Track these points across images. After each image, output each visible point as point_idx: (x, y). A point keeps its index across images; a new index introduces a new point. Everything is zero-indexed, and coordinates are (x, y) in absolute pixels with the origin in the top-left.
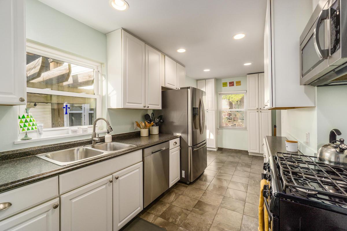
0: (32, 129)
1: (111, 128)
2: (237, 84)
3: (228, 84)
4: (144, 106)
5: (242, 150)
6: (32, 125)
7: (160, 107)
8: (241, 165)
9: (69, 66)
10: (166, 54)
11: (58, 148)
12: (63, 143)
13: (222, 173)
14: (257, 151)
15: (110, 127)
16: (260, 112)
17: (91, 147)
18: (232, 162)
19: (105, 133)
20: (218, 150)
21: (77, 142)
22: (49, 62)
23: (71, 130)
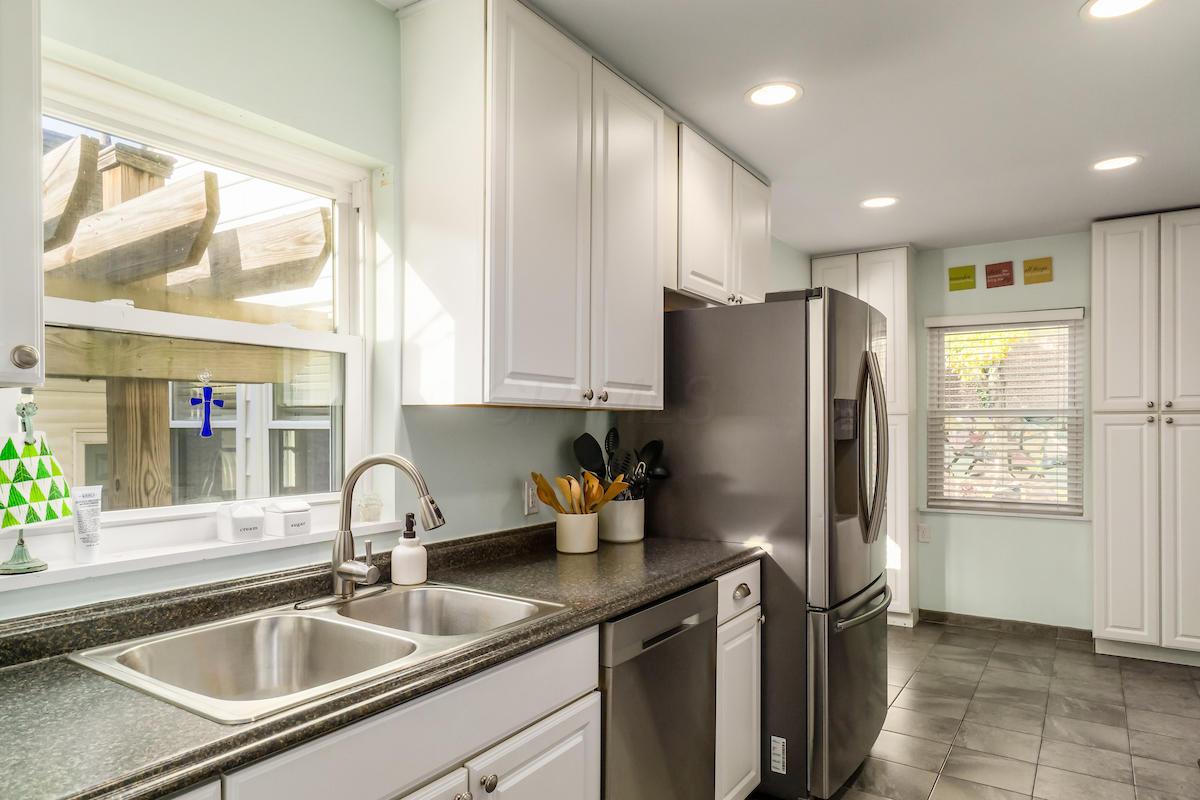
0: (51, 514)
1: (437, 511)
2: (1029, 274)
3: (981, 278)
4: (588, 392)
5: (1055, 629)
6: (47, 495)
7: (652, 399)
8: (1066, 710)
9: (210, 181)
10: (684, 117)
11: (176, 618)
12: (197, 590)
13: (976, 752)
14: (1146, 636)
15: (432, 502)
16: (1163, 424)
17: (334, 612)
18: (1013, 691)
19: (390, 534)
20: (919, 621)
21: (263, 584)
22: (100, 168)
23: (235, 521)
